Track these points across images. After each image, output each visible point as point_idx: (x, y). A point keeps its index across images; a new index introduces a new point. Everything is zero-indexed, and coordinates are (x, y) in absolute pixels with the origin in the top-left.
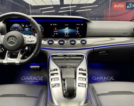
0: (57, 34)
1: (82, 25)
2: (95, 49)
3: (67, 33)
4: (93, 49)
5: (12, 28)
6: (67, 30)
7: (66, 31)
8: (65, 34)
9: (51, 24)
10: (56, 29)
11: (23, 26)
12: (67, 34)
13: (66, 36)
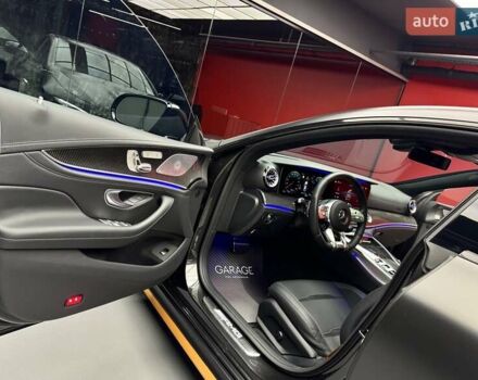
2: (377, 228)
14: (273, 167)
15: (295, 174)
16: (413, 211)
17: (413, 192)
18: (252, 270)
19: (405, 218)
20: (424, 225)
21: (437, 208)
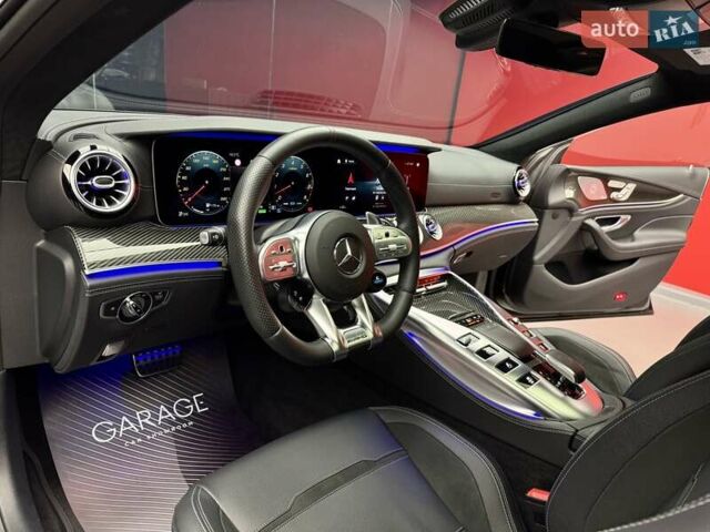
0: (354, 198)
2: (456, 247)
3: (380, 196)
5: (184, 172)
7: (377, 188)
8: (377, 198)
9: (339, 161)
10: (351, 180)
11: (238, 162)
12: (380, 200)
13: (377, 205)
14: (116, 151)
15: (206, 158)
16: (524, 193)
17: (519, 155)
18: (205, 401)
19: (512, 210)
20: (548, 214)
21: (567, 177)
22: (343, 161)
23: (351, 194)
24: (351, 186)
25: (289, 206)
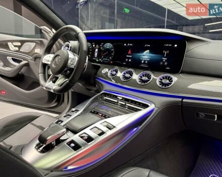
0: (130, 60)
1: (176, 46)
3: (145, 61)
4: (181, 100)
6: (146, 56)
7: (144, 57)
8: (143, 62)
9: (125, 45)
10: (130, 52)
11: (94, 46)
12: (144, 63)
13: (142, 65)
22: (127, 44)
23: (129, 58)
24: (129, 55)
25: (105, 60)
